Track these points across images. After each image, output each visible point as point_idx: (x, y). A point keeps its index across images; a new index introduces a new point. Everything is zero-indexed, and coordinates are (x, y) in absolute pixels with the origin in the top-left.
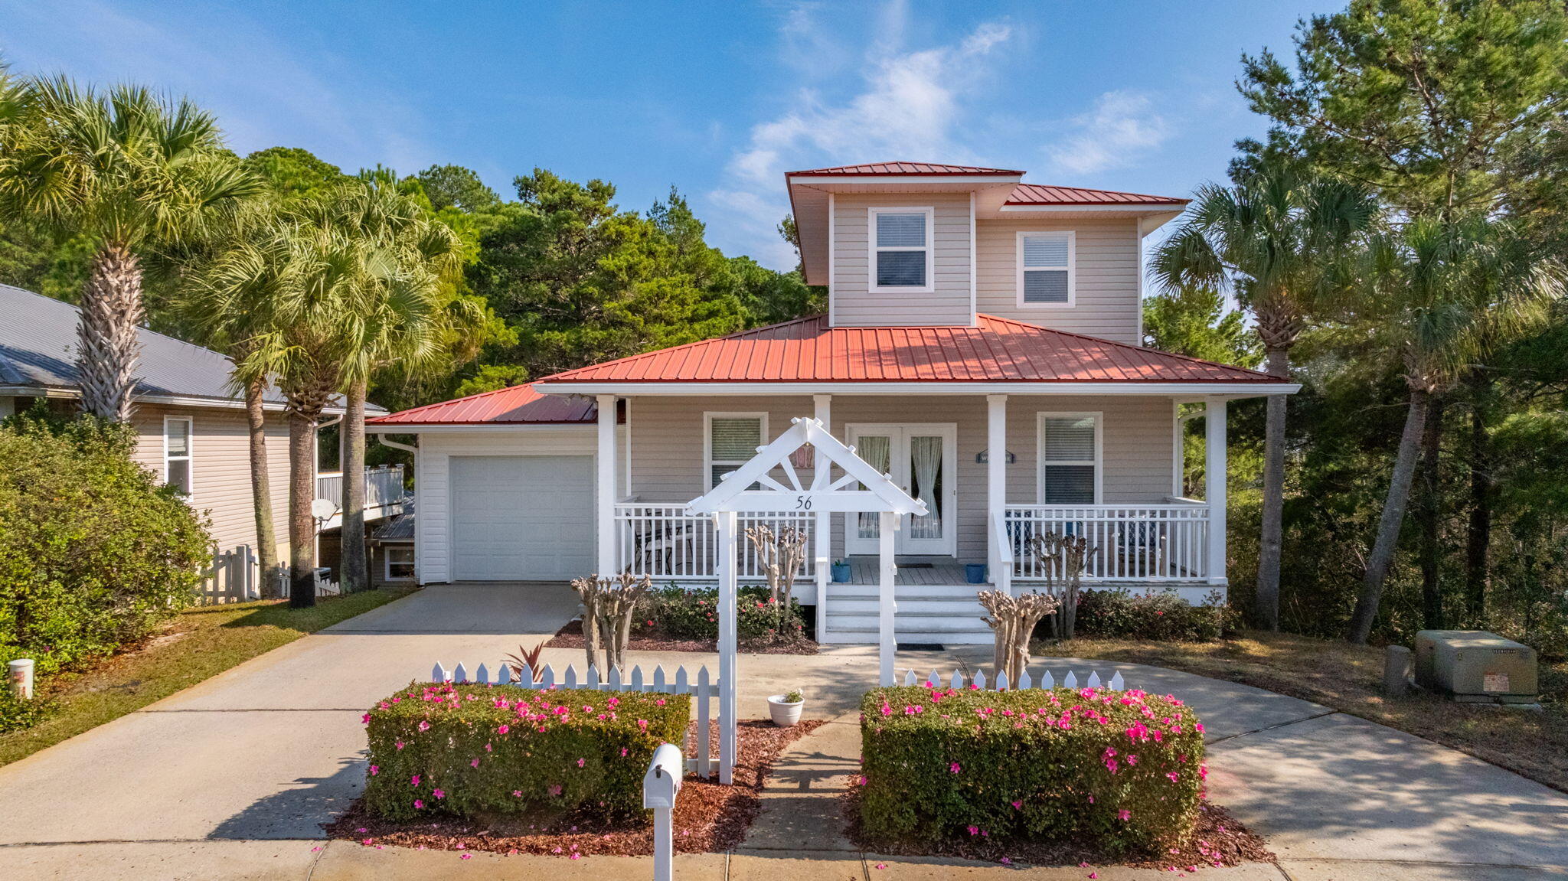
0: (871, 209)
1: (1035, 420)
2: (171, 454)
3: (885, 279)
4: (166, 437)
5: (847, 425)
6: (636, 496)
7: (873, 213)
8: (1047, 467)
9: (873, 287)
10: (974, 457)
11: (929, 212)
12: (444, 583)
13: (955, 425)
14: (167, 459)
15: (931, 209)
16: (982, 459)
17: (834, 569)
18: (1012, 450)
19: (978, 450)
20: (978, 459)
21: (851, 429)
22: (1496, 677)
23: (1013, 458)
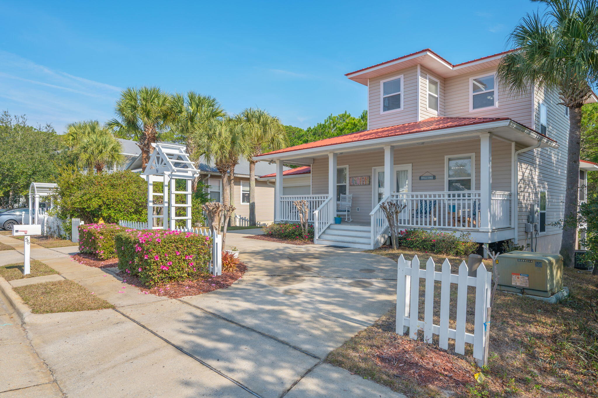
1: (444, 160)
2: (243, 191)
3: (387, 108)
4: (241, 186)
5: (373, 168)
7: (382, 82)
8: (449, 181)
9: (382, 112)
10: (418, 178)
11: (401, 77)
13: (411, 165)
14: (242, 192)
15: (402, 76)
16: (422, 178)
17: (335, 219)
18: (434, 174)
19: (420, 175)
20: (420, 179)
21: (375, 169)
22: (520, 276)
23: (434, 177)
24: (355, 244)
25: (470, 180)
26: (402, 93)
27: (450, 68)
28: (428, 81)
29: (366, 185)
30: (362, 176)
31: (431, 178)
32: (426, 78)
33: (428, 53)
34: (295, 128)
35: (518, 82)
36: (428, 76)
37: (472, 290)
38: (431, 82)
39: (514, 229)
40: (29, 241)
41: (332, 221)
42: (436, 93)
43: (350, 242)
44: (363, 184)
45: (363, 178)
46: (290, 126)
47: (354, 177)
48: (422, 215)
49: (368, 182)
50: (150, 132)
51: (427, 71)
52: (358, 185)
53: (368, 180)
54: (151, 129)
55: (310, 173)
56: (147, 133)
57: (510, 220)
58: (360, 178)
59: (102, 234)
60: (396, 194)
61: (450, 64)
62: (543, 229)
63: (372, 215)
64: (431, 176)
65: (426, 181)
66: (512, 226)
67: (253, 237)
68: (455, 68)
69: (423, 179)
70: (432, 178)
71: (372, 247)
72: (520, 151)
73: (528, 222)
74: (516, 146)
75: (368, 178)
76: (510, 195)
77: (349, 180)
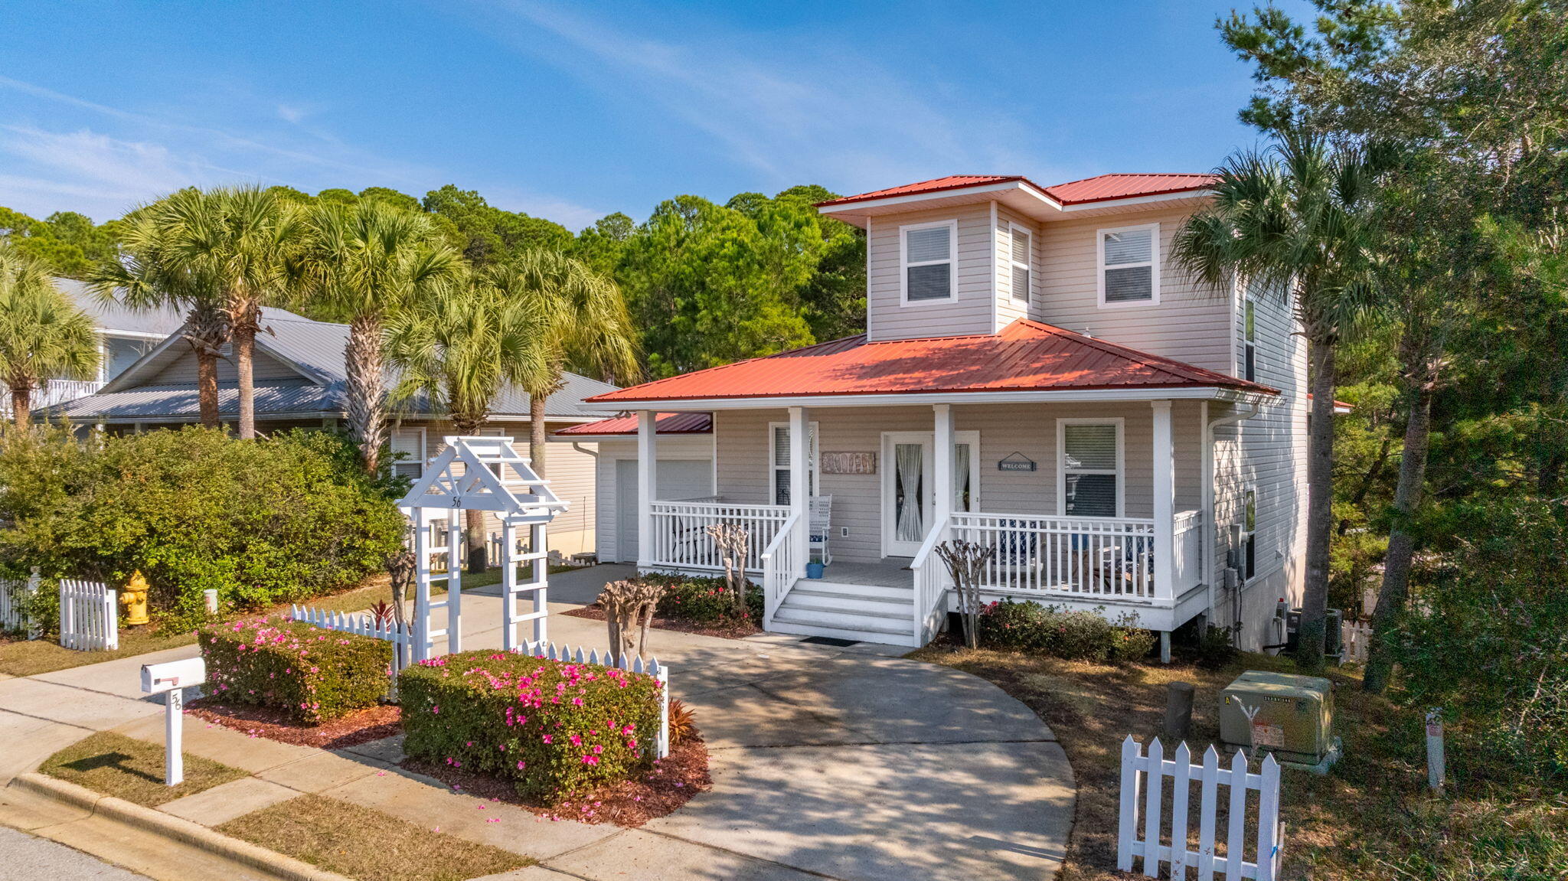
0: (902, 228)
1: (1055, 427)
3: (916, 292)
5: (883, 434)
6: (721, 495)
7: (904, 230)
8: (1068, 476)
9: (904, 302)
10: (996, 464)
11: (952, 225)
12: (613, 563)
13: (978, 432)
15: (955, 221)
16: (1004, 466)
17: (808, 567)
18: (1033, 458)
19: (1001, 457)
20: (1000, 467)
21: (887, 438)
22: (1268, 728)
23: (1033, 466)
24: (874, 635)
25: (1114, 476)
26: (954, 261)
27: (1058, 207)
28: (1010, 236)
29: (865, 473)
30: (855, 452)
31: (1025, 466)
32: (1007, 231)
33: (1022, 186)
34: (537, 220)
35: (1211, 273)
36: (1012, 225)
37: (1252, 796)
38: (1019, 237)
39: (1208, 587)
40: (180, 702)
41: (801, 572)
42: (1026, 261)
43: (860, 630)
44: (858, 470)
45: (857, 457)
46: (521, 214)
47: (835, 452)
48: (1015, 558)
49: (869, 468)
50: (242, 310)
51: (1010, 213)
52: (845, 473)
53: (871, 462)
54: (245, 303)
55: (710, 431)
56: (232, 313)
57: (1200, 568)
58: (848, 455)
59: (313, 660)
60: (962, 514)
61: (1058, 200)
62: (1250, 573)
63: (918, 569)
64: (1025, 463)
65: (1013, 473)
66: (1205, 582)
67: (581, 611)
68: (1069, 209)
69: (1007, 469)
70: (1029, 467)
71: (916, 642)
72: (1217, 422)
73: (1229, 566)
74: (1209, 408)
75: (870, 457)
76: (1199, 516)
77: (822, 459)
